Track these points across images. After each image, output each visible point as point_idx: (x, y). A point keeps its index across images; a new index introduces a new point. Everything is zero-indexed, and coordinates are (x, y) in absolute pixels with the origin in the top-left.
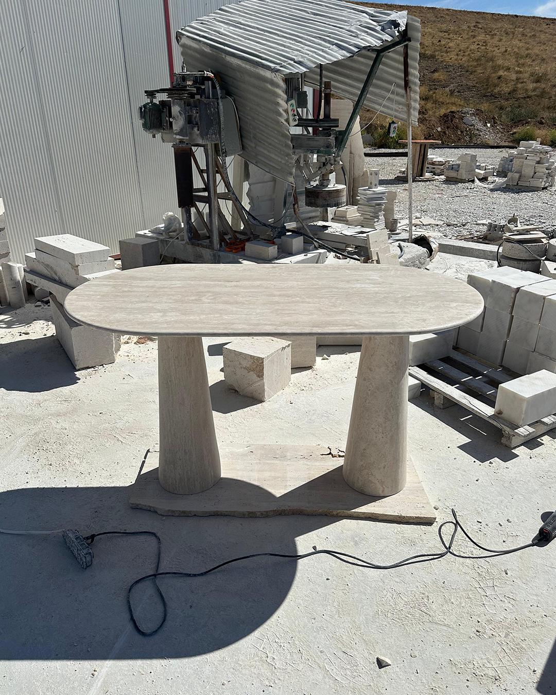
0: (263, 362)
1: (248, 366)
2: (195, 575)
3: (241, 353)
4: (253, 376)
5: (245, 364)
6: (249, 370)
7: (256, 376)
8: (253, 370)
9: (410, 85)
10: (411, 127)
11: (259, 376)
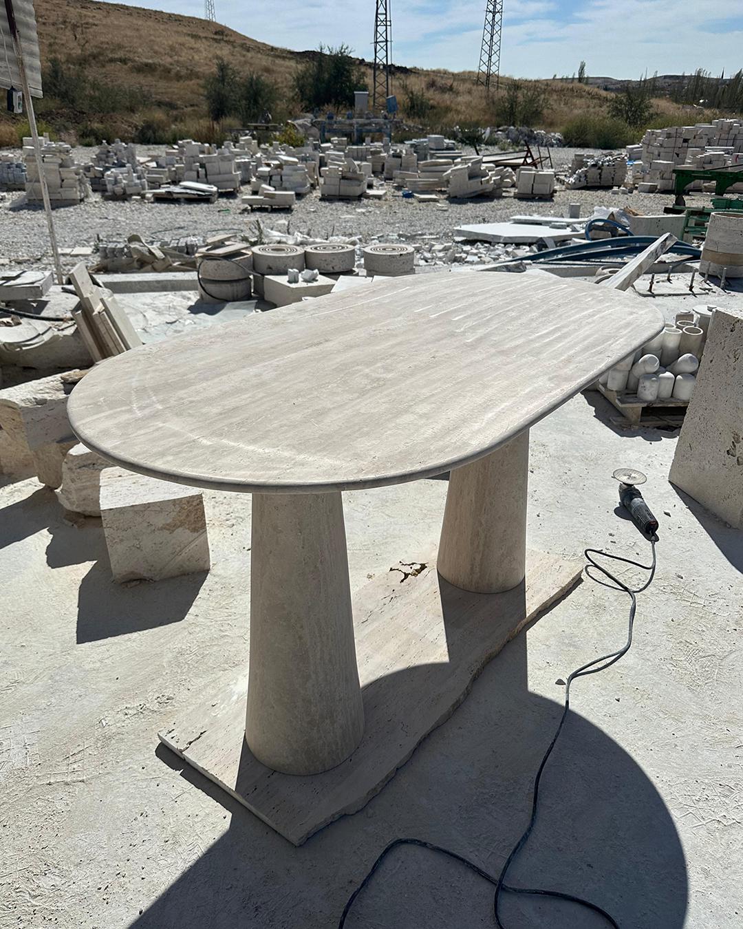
0: (202, 502)
1: (170, 521)
2: (530, 830)
3: (147, 506)
4: (183, 534)
5: (160, 521)
6: (171, 528)
7: (189, 532)
8: (182, 524)
9: (18, 27)
10: (30, 98)
11: (195, 530)
